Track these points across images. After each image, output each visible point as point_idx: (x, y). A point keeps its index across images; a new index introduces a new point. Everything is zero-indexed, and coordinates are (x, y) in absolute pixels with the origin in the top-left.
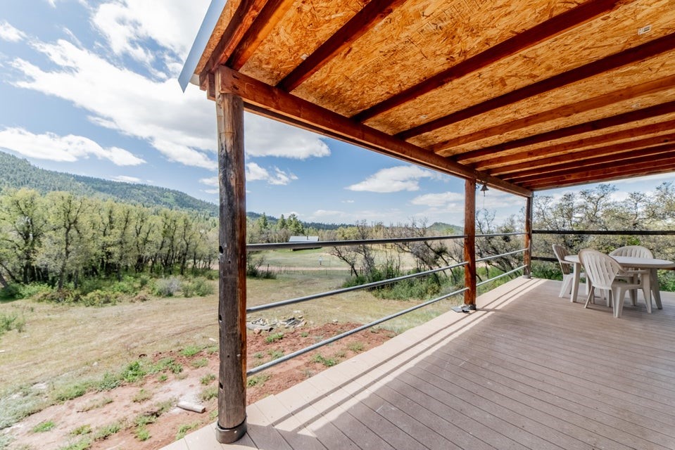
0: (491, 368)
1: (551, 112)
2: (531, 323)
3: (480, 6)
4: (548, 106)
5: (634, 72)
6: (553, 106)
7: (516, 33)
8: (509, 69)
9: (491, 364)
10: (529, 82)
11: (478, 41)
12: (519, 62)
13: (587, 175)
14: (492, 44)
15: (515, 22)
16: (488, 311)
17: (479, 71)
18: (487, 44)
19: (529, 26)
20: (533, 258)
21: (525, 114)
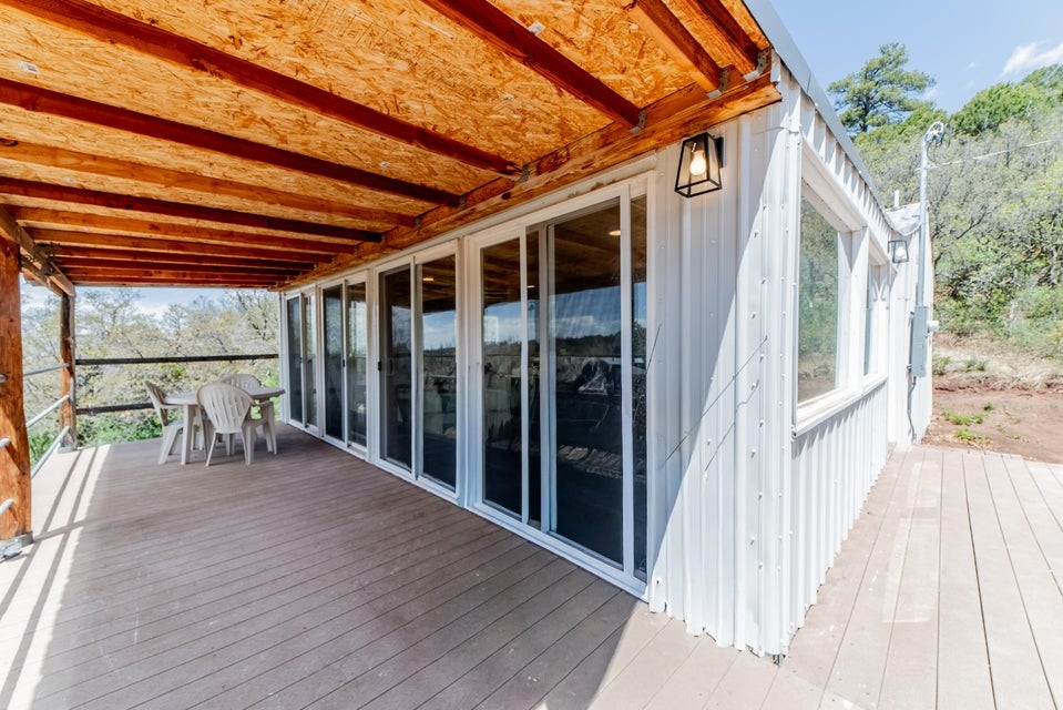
0: (188, 605)
1: (250, 188)
2: (166, 514)
3: (345, 35)
4: (253, 179)
5: (346, 191)
6: (259, 183)
7: (331, 90)
8: (274, 115)
9: (182, 600)
10: (272, 142)
11: (293, 59)
12: (293, 117)
13: (184, 275)
14: (301, 77)
15: (343, 79)
16: (66, 531)
17: (243, 89)
18: (297, 71)
19: (345, 96)
20: (79, 412)
21: (217, 173)
